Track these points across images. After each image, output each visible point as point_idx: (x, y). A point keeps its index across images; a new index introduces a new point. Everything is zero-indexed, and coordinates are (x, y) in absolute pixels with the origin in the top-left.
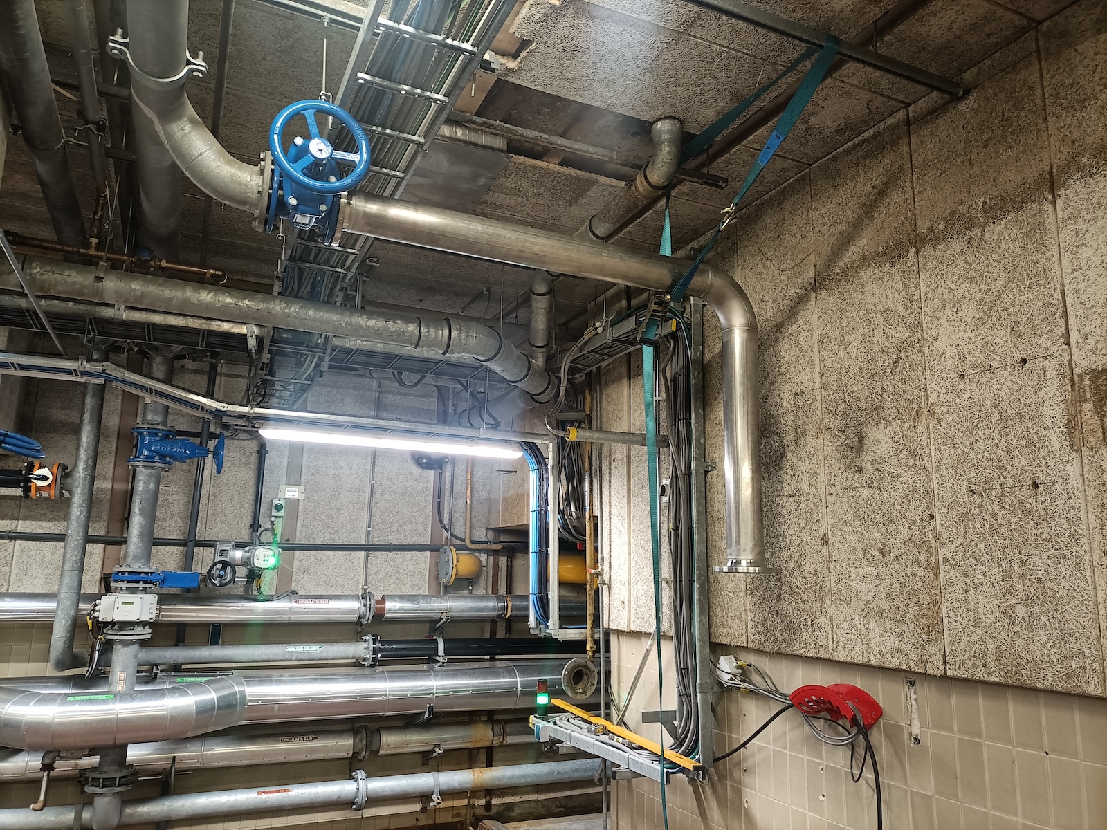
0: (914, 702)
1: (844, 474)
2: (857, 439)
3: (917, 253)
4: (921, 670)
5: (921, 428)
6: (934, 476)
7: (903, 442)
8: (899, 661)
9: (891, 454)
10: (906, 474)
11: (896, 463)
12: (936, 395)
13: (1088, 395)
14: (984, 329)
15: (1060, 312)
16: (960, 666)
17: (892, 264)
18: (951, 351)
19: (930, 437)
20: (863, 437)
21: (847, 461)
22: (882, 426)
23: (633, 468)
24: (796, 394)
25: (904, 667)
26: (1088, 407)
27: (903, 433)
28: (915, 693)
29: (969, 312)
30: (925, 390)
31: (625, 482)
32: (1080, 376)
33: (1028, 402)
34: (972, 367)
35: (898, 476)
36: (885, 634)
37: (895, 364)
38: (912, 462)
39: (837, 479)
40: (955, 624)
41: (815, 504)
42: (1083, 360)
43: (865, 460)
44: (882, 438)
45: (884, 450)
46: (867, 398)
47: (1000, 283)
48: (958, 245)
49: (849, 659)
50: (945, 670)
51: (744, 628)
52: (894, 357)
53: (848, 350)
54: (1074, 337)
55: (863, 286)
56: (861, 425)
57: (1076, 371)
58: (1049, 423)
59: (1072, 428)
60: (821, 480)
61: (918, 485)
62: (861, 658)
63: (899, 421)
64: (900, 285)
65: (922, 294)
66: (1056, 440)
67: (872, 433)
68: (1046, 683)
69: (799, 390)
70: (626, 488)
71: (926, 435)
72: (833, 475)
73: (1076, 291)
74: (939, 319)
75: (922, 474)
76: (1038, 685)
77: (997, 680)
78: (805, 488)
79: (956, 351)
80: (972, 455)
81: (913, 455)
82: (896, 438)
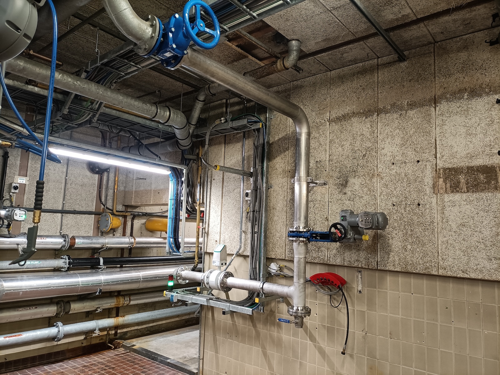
0: (360, 279)
1: (337, 194)
2: (345, 182)
3: (378, 115)
4: (367, 267)
5: (374, 180)
6: (378, 198)
7: (366, 185)
8: (357, 264)
9: (360, 189)
10: (366, 197)
11: (361, 192)
12: (381, 169)
13: (441, 176)
14: (403, 148)
15: (434, 146)
16: (383, 266)
17: (366, 118)
18: (389, 154)
19: (378, 184)
20: (348, 181)
21: (340, 190)
22: (356, 178)
23: (225, 184)
24: (317, 162)
25: (360, 266)
26: (441, 180)
27: (365, 181)
28: (361, 275)
29: (398, 141)
30: (377, 166)
31: (221, 189)
32: (439, 169)
33: (419, 176)
34: (397, 161)
35: (362, 197)
36: (352, 254)
37: (364, 155)
38: (369, 193)
39: (334, 196)
40: (383, 251)
41: (323, 205)
42: (440, 164)
43: (348, 190)
44: (356, 183)
45: (356, 187)
46: (350, 166)
47: (411, 132)
48: (395, 116)
49: (334, 263)
50: (377, 267)
51: (284, 252)
52: (364, 153)
53: (343, 147)
54: (438, 155)
55: (352, 124)
56: (347, 177)
57: (438, 167)
58: (426, 184)
59: (434, 186)
60: (326, 196)
61: (371, 201)
62: (340, 263)
63: (364, 177)
64: (369, 126)
65: (379, 131)
66: (428, 190)
67: (352, 180)
68: (417, 271)
69: (318, 160)
70: (221, 192)
71: (376, 183)
72: (332, 194)
73: (441, 140)
74: (385, 141)
75: (373, 197)
76: (414, 272)
77: (398, 270)
78: (319, 198)
79: (391, 154)
80: (395, 192)
81: (369, 190)
82: (362, 183)
